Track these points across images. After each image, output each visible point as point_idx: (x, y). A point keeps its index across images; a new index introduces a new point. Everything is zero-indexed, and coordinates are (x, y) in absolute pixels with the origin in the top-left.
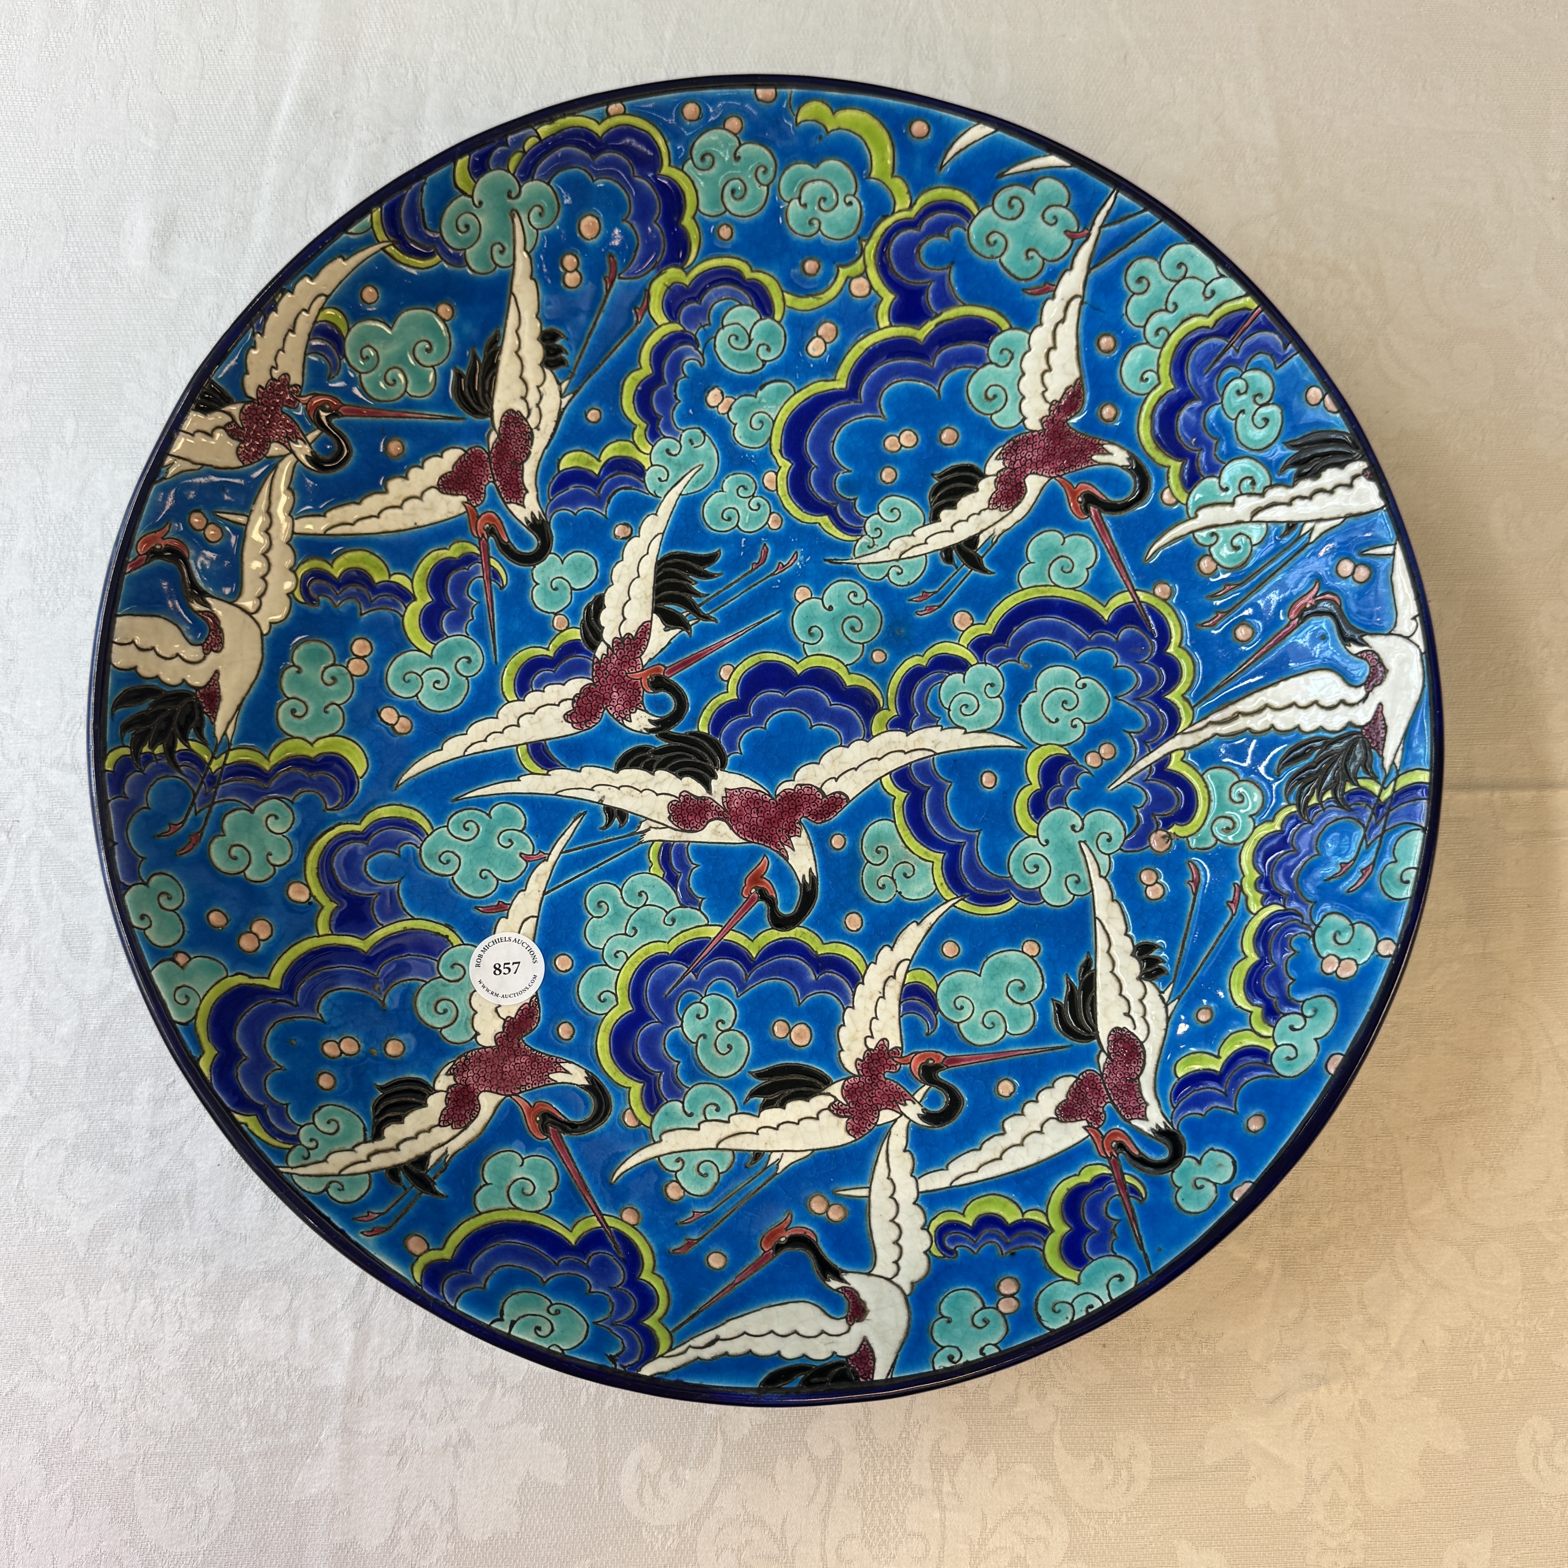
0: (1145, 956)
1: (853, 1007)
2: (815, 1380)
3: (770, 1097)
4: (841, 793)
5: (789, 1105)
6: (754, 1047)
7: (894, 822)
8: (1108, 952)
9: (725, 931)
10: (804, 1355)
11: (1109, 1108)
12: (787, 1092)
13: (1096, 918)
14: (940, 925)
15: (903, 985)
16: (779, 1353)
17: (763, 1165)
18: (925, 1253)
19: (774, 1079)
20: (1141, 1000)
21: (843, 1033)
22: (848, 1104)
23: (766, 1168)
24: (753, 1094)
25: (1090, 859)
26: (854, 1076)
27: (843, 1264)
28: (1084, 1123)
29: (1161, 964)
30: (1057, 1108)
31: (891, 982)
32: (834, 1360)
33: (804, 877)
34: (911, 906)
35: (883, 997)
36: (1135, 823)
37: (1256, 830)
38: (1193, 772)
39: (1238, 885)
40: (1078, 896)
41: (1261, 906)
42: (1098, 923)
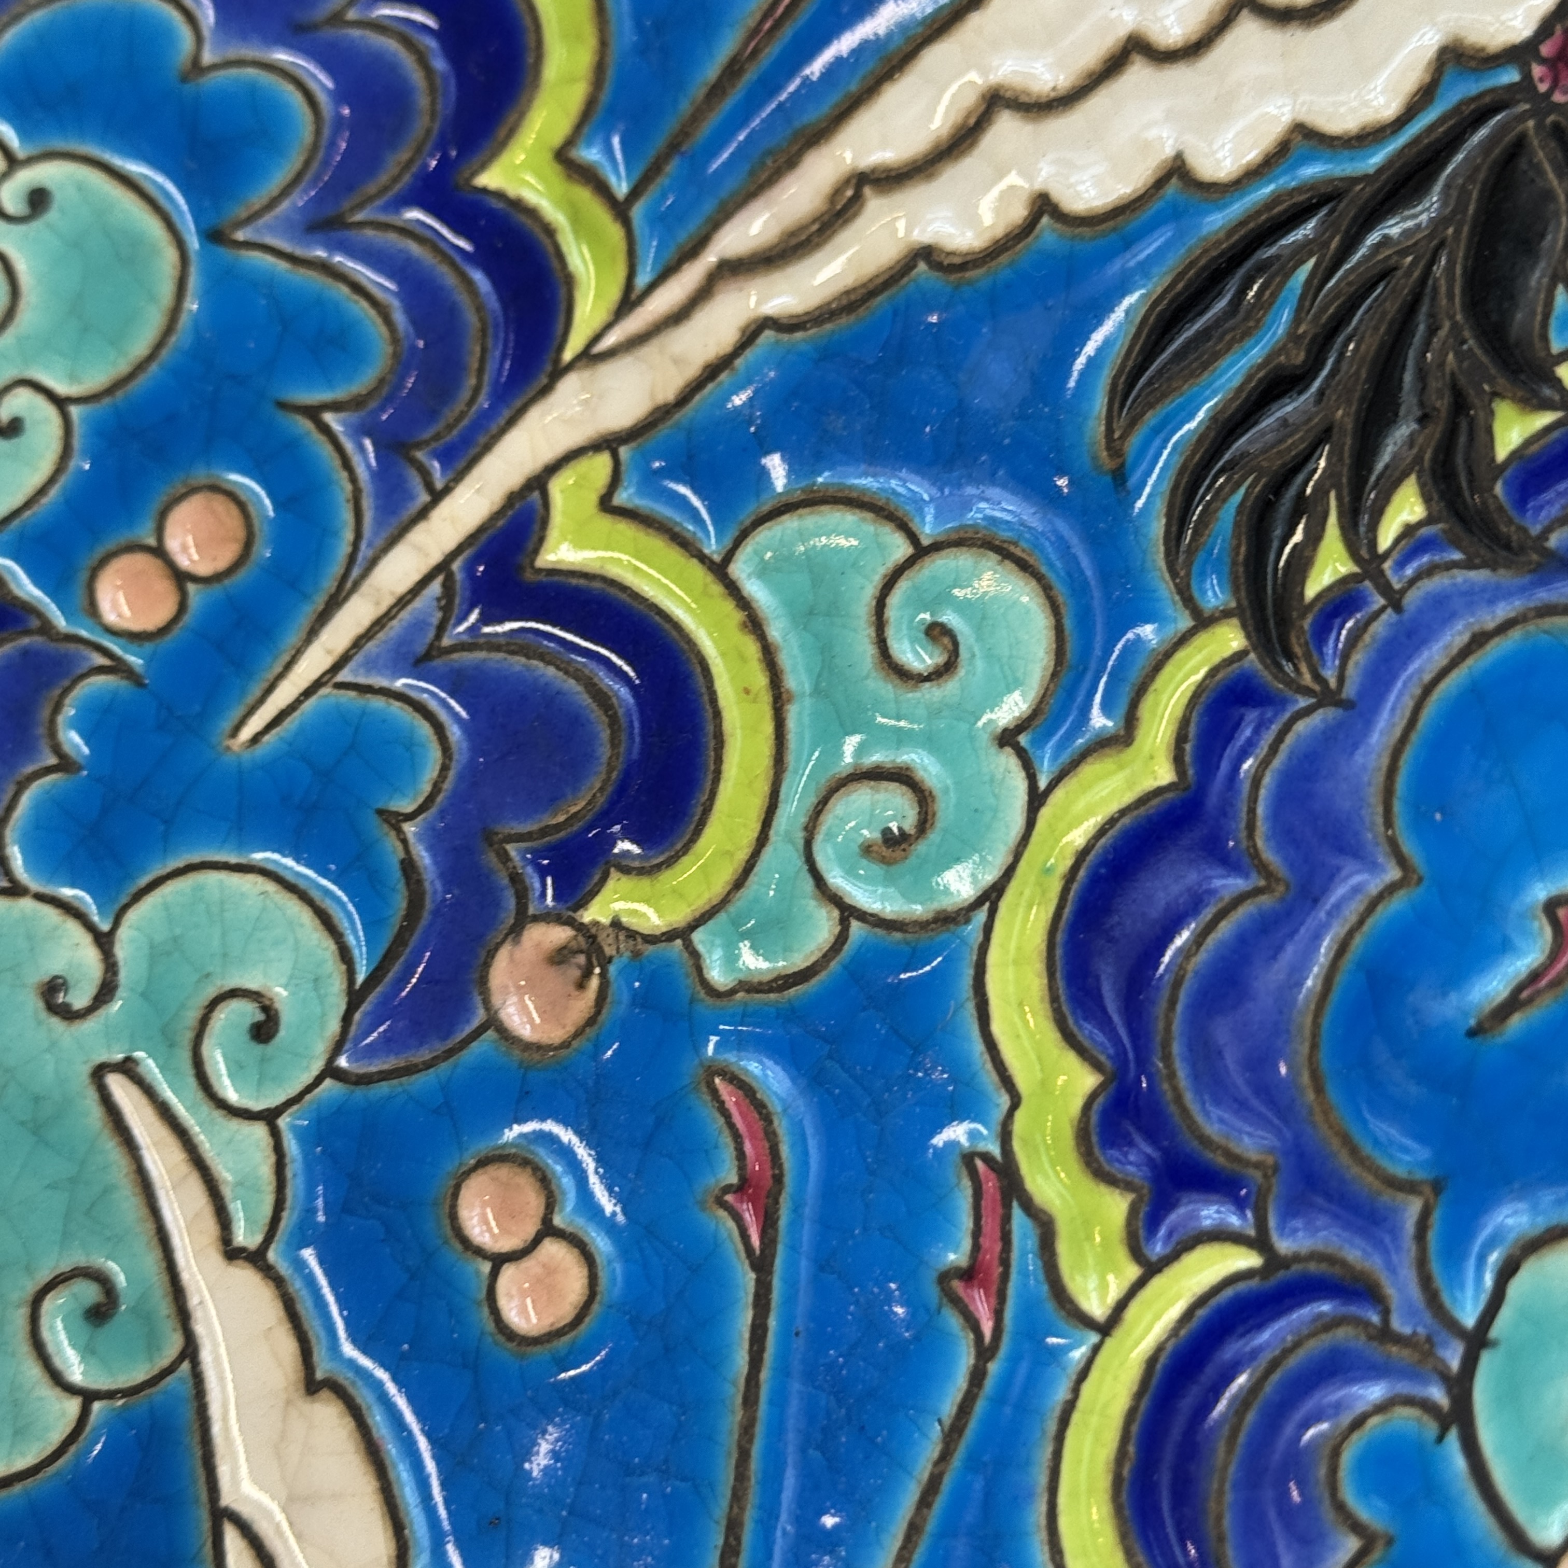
13: (220, 1516)
25: (163, 1158)
36: (399, 902)
37: (1045, 814)
38: (674, 555)
39: (987, 1158)
40: (110, 1395)
41: (1133, 1272)
42: (232, 1540)
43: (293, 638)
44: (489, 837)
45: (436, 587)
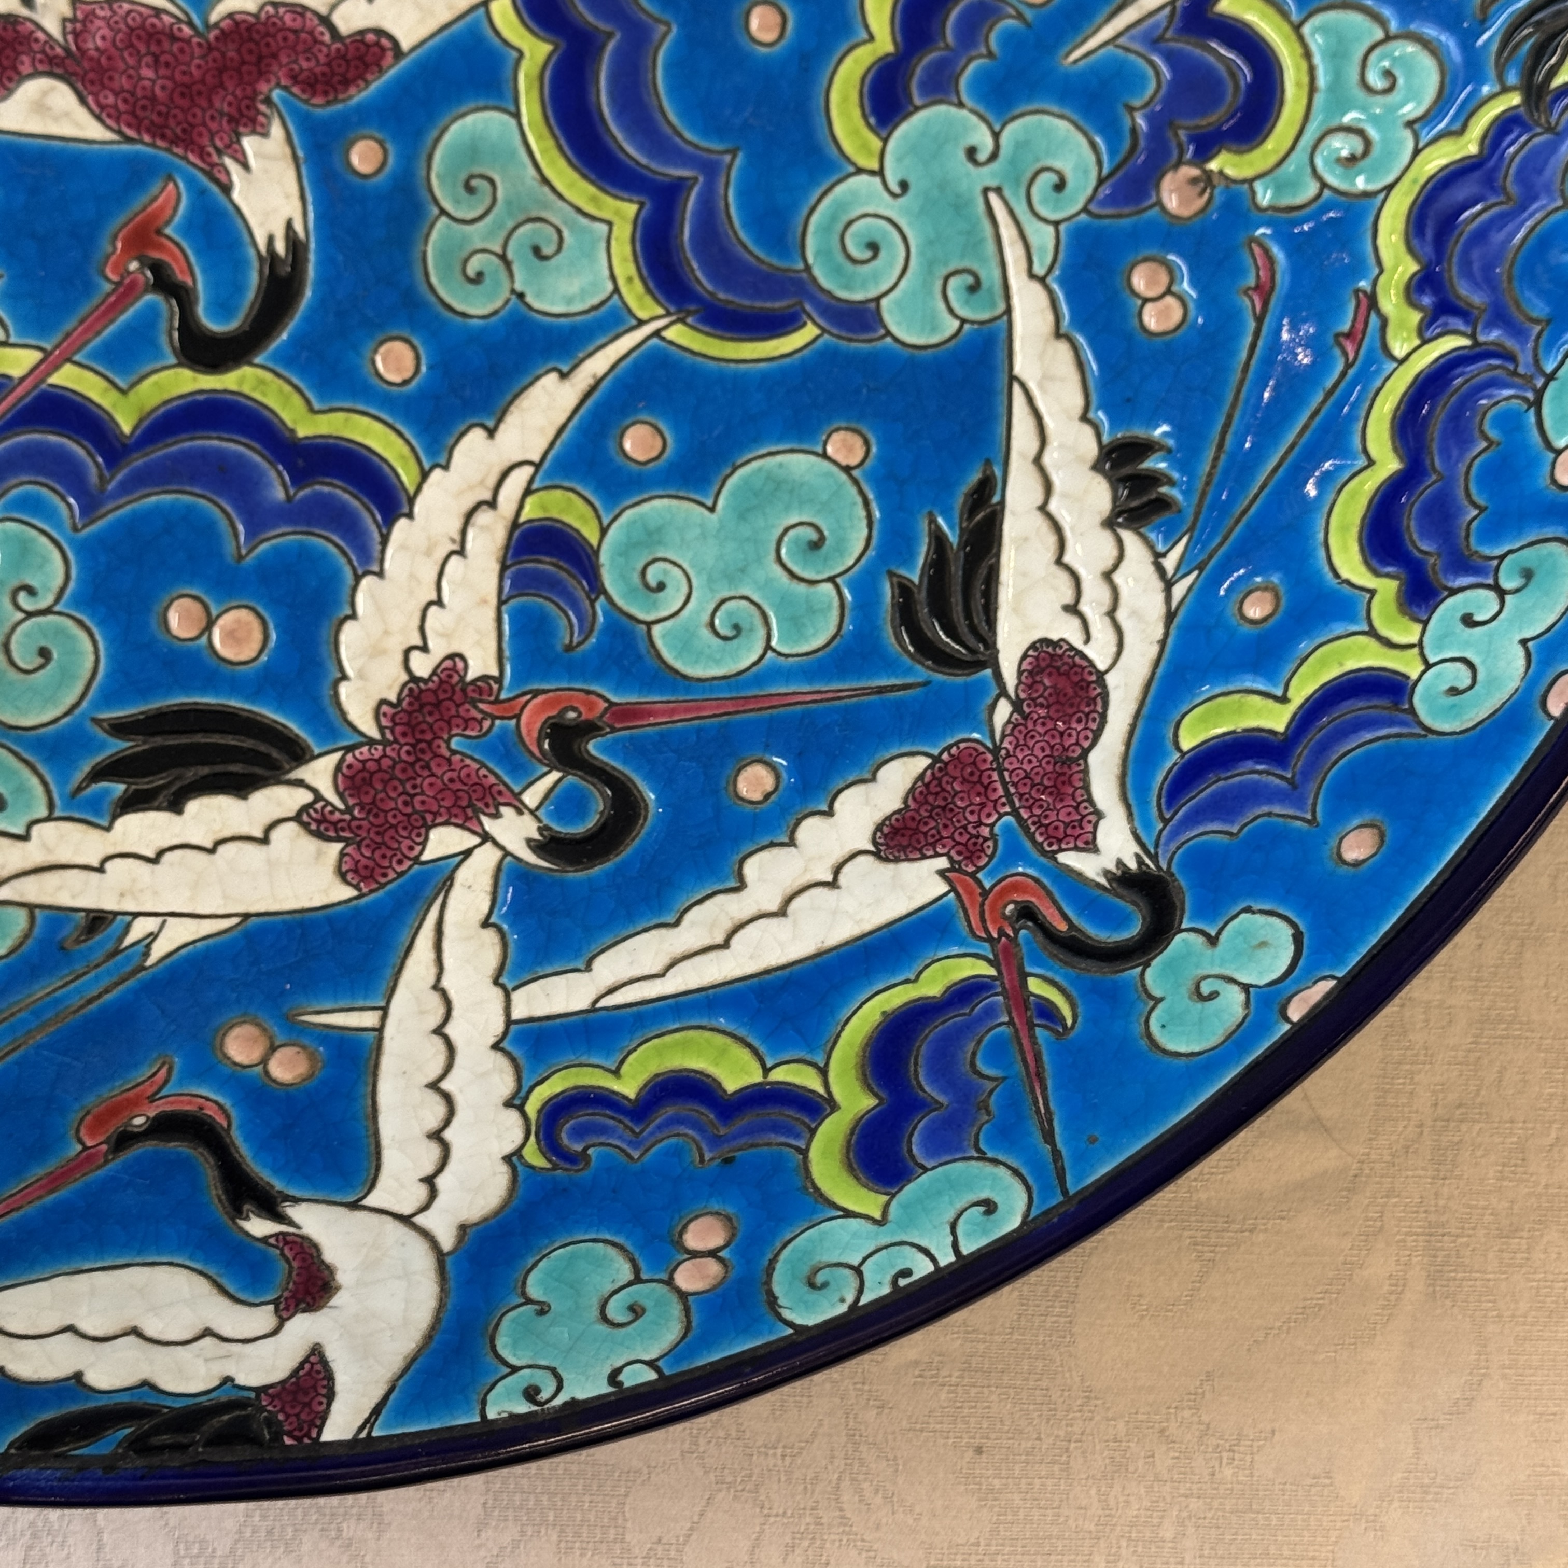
0: (1126, 470)
1: (380, 574)
2: (165, 1438)
3: (144, 784)
4: (380, 32)
5: (193, 806)
6: (112, 657)
7: (517, 115)
8: (1037, 461)
9: (50, 363)
10: (145, 1384)
11: (1007, 828)
12: (191, 774)
13: (1013, 378)
14: (618, 380)
15: (515, 524)
16: (78, 1377)
17: (110, 946)
18: (507, 1159)
19: (159, 741)
20: (1108, 576)
21: (349, 635)
22: (349, 810)
23: (116, 952)
24: (99, 774)
25: (1007, 232)
26: (371, 742)
27: (289, 1182)
28: (942, 863)
29: (1164, 490)
30: (879, 828)
31: (484, 517)
32: (223, 1396)
33: (271, 240)
34: (548, 330)
35: (461, 552)
36: (1126, 144)
37: (1419, 159)
38: (1277, 18)
39: (1365, 292)
40: (972, 322)
41: (1417, 342)
42: (1017, 389)
43: (1099, 19)
44: (1171, 124)
45: (1167, 11)
